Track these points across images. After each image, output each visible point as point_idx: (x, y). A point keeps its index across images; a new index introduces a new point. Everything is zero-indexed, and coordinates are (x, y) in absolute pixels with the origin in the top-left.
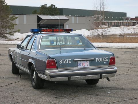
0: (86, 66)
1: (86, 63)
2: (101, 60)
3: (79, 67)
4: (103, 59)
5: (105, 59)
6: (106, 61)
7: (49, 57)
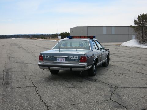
0: (62, 61)
1: (63, 59)
2: (73, 57)
3: (58, 61)
4: (75, 57)
5: (76, 57)
6: (77, 59)
7: (40, 54)
